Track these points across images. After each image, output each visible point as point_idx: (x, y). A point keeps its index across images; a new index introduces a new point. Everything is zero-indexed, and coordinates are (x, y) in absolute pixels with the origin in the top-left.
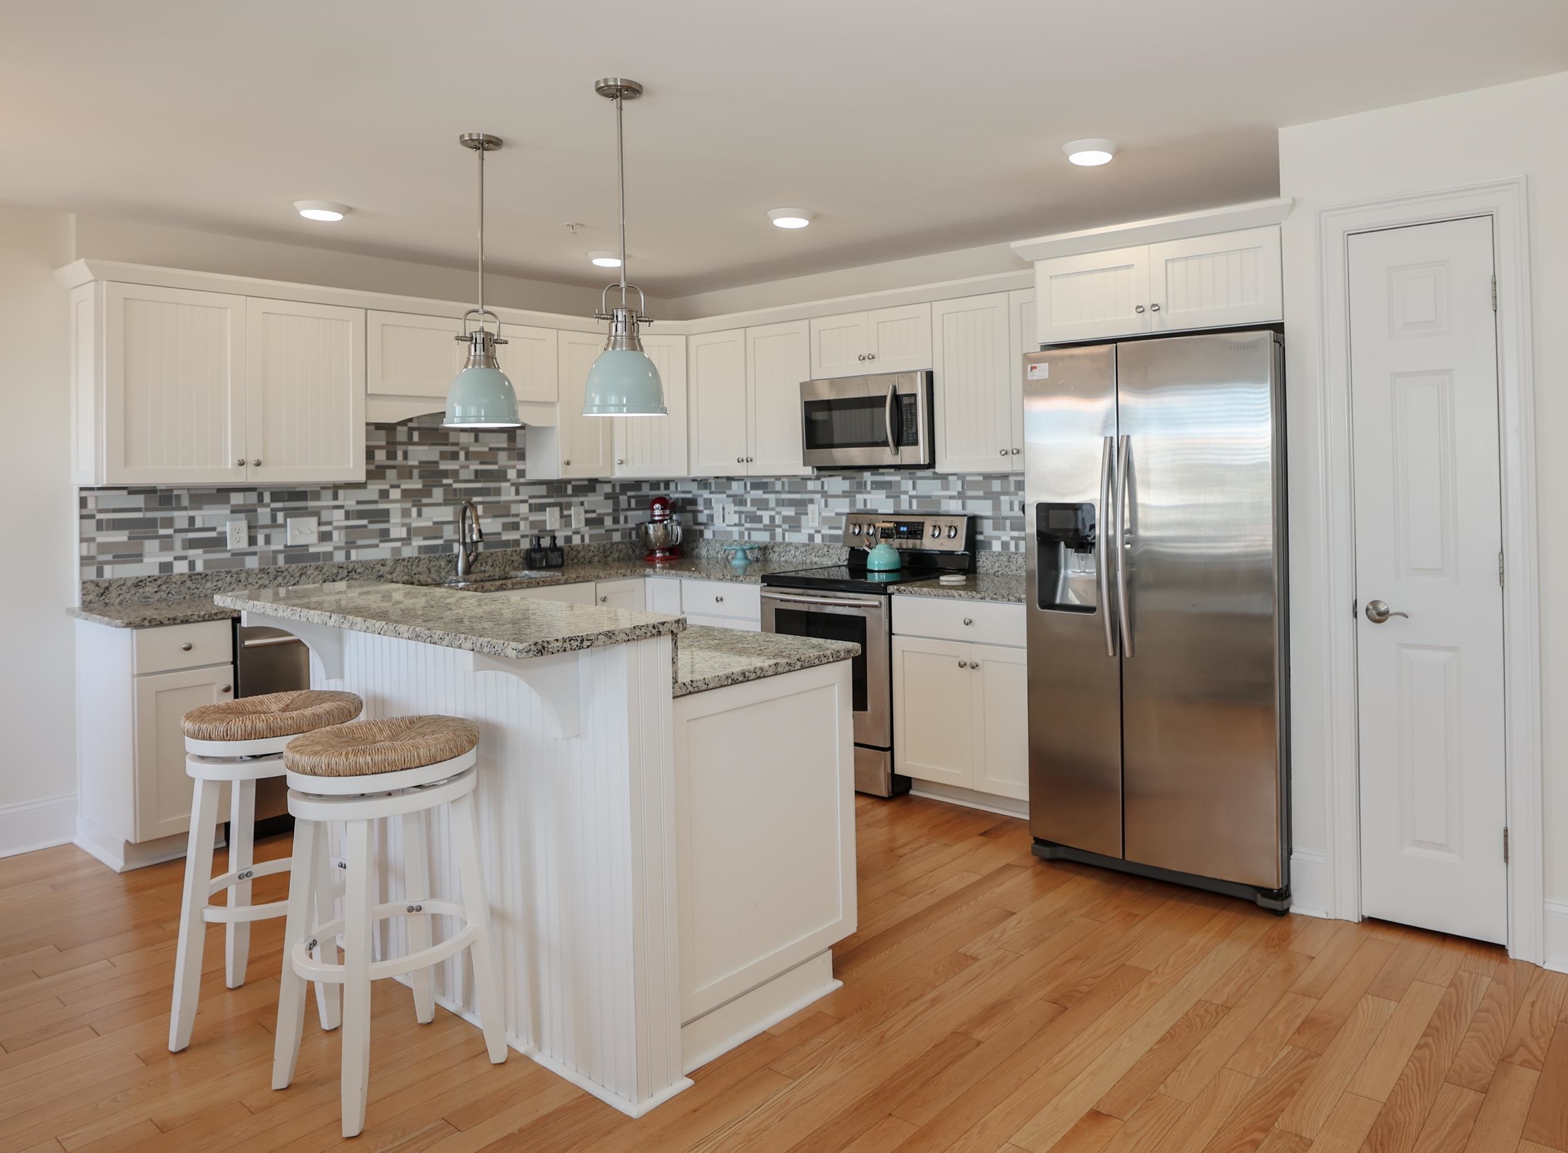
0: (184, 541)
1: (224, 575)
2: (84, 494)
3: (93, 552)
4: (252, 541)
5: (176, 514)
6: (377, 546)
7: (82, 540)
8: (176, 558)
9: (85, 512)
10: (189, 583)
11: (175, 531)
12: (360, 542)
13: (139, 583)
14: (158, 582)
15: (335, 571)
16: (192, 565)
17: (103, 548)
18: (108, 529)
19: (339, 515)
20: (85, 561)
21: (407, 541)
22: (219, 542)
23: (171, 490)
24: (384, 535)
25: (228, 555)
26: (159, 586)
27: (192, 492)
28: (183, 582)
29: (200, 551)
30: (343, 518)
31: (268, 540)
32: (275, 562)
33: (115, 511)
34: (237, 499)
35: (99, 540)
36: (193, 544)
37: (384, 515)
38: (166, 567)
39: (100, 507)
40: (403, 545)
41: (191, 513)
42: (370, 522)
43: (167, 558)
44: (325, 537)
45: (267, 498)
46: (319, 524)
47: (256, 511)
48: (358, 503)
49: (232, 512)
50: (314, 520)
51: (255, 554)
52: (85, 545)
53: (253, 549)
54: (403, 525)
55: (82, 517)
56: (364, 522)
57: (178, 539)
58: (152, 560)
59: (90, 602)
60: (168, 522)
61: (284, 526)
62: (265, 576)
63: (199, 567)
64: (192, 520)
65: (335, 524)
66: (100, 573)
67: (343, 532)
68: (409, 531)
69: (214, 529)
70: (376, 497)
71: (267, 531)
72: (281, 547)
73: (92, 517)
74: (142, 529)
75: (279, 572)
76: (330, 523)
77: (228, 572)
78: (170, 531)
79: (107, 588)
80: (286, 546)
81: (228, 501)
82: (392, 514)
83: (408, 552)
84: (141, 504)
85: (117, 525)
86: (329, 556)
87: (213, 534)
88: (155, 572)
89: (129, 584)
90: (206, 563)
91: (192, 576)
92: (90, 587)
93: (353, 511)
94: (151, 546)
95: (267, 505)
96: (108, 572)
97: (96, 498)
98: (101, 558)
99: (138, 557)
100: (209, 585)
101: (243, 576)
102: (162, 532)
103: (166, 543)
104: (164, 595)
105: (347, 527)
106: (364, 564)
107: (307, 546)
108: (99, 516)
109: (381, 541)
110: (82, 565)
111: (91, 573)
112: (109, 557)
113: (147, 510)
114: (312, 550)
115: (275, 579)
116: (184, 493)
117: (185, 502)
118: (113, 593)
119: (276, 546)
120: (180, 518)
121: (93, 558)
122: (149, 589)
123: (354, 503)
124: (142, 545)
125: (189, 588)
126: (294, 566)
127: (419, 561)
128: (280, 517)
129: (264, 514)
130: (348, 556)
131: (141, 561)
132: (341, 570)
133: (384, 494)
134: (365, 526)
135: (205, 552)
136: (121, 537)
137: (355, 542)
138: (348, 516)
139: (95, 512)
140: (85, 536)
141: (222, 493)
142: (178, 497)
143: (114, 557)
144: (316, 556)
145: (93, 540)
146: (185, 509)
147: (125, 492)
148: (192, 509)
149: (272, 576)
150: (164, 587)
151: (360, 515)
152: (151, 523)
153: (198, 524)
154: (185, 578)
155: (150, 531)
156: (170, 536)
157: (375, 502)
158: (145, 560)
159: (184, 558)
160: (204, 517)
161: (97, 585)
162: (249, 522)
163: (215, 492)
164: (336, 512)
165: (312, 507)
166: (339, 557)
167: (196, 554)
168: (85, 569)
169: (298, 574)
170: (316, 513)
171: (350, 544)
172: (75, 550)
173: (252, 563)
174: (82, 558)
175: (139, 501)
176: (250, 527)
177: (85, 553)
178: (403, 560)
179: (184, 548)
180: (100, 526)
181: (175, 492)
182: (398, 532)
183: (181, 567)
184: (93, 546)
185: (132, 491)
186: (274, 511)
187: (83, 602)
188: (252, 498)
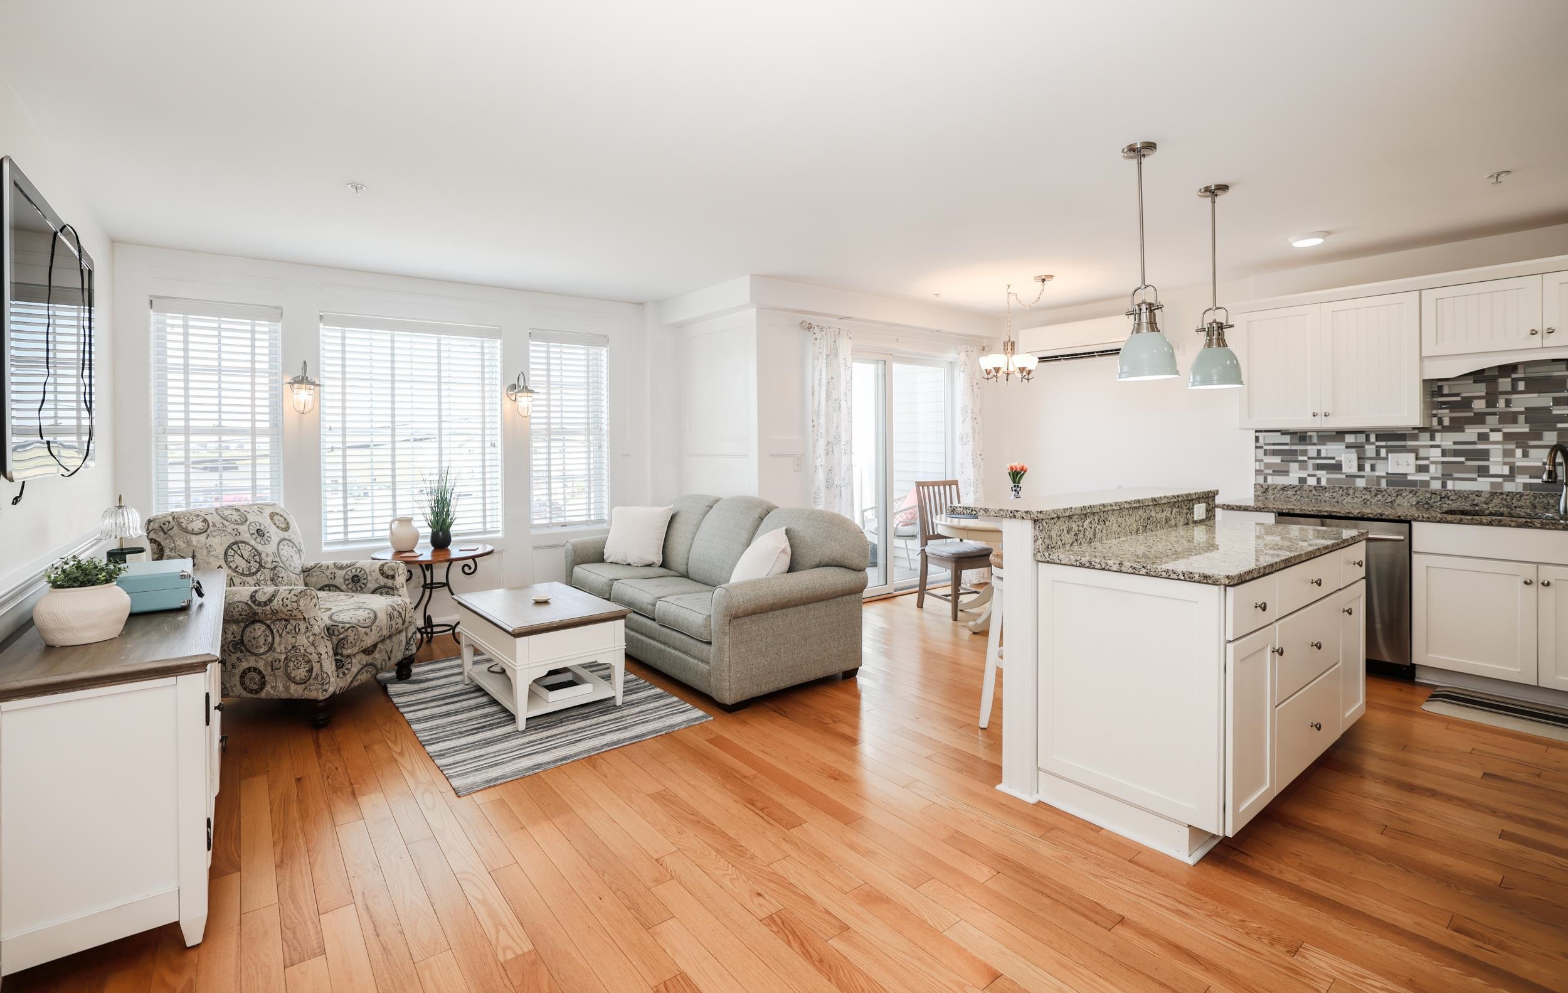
0: (1314, 465)
1: (1337, 489)
2: (1257, 434)
3: (1262, 468)
4: (1361, 468)
5: (1309, 447)
6: (1475, 479)
7: (1256, 460)
8: (1309, 475)
9: (1258, 445)
10: (1314, 492)
11: (1309, 458)
12: (1456, 475)
13: (1284, 489)
14: (1296, 489)
15: (1428, 495)
16: (1319, 480)
17: (1267, 466)
18: (1270, 455)
19: (1435, 454)
20: (1258, 472)
21: (1511, 477)
22: (1338, 467)
23: (1306, 432)
24: (1483, 471)
25: (1344, 476)
26: (1296, 491)
27: (1320, 434)
28: (1311, 491)
29: (1324, 472)
30: (1440, 455)
31: (1373, 468)
32: (1379, 484)
33: (1274, 444)
34: (1350, 439)
35: (1265, 461)
36: (1319, 467)
37: (1485, 455)
38: (1302, 480)
39: (1266, 442)
40: (1505, 481)
41: (1319, 447)
42: (1467, 460)
43: (1304, 474)
44: (1422, 469)
45: (1373, 438)
46: (1417, 459)
47: (1363, 447)
48: (1455, 443)
49: (1347, 447)
50: (1413, 456)
51: (1363, 477)
52: (1258, 463)
53: (1361, 473)
54: (1505, 464)
55: (1256, 447)
56: (1462, 459)
57: (1311, 463)
58: (1294, 475)
59: (1258, 496)
60: (1304, 453)
61: (1386, 459)
62: (1368, 493)
63: (1324, 483)
64: (1319, 451)
65: (1431, 459)
66: (1265, 480)
67: (1440, 466)
68: (1512, 469)
69: (1333, 458)
70: (1475, 439)
71: (1373, 462)
72: (1384, 474)
73: (1262, 447)
74: (1289, 455)
75: (1379, 491)
76: (1427, 459)
77: (1340, 488)
78: (1305, 458)
79: (1267, 489)
80: (1387, 473)
81: (1343, 440)
82: (1492, 453)
83: (1509, 487)
84: (1289, 441)
85: (1275, 453)
86: (1426, 484)
87: (1333, 462)
88: (1296, 483)
89: (1279, 488)
90: (1328, 480)
91: (1318, 487)
92: (1259, 487)
93: (1450, 450)
94: (1294, 466)
95: (1373, 444)
96: (1270, 480)
97: (1264, 436)
98: (1266, 471)
99: (1286, 473)
100: (1327, 494)
101: (1351, 492)
102: (1300, 458)
103: (1303, 465)
104: (1299, 497)
105: (1443, 463)
106: (1456, 493)
107: (1406, 474)
108: (1265, 447)
109: (1479, 476)
110: (1256, 474)
111: (1261, 480)
112: (1270, 471)
113: (1292, 444)
114: (1409, 478)
115: (1376, 496)
116: (1314, 434)
117: (1315, 440)
118: (1270, 492)
119: (1380, 472)
120: (1312, 450)
121: (1262, 471)
122: (1291, 493)
123: (1452, 443)
124: (1288, 466)
125: (1314, 495)
126: (1391, 488)
127: (1521, 496)
128: (1383, 452)
129: (1370, 450)
130: (1444, 485)
131: (1288, 475)
132: (1434, 496)
133: (1483, 437)
134: (1462, 463)
135: (1327, 473)
136: (1277, 460)
137: (1452, 475)
138: (1444, 453)
139: (1262, 445)
140: (1258, 458)
141: (1339, 435)
142: (1310, 437)
143: (1274, 471)
144: (1414, 483)
145: (1262, 461)
146: (1315, 444)
147: (1279, 434)
148: (1319, 445)
149: (1373, 494)
150: (1299, 492)
151: (1456, 453)
152: (1294, 453)
153: (1323, 454)
154: (1311, 488)
155: (1293, 458)
156: (1305, 461)
157: (1474, 443)
158: (1290, 475)
159: (1314, 475)
160: (1327, 450)
161: (1262, 487)
162: (1358, 455)
163: (1335, 433)
164: (1432, 450)
165: (1409, 446)
166: (1436, 485)
167: (1322, 474)
168: (1258, 477)
169: (1395, 495)
170: (1415, 450)
171: (1446, 477)
172: (1253, 466)
173: (1361, 483)
174: (1256, 471)
175: (1287, 439)
176: (1359, 458)
177: (1258, 468)
178: (1502, 494)
179: (1314, 470)
180: (1266, 453)
181: (1309, 434)
182: (1497, 466)
183: (1312, 482)
184: (1262, 464)
185: (1284, 433)
186: (1378, 448)
187: (1255, 495)
188: (1362, 438)
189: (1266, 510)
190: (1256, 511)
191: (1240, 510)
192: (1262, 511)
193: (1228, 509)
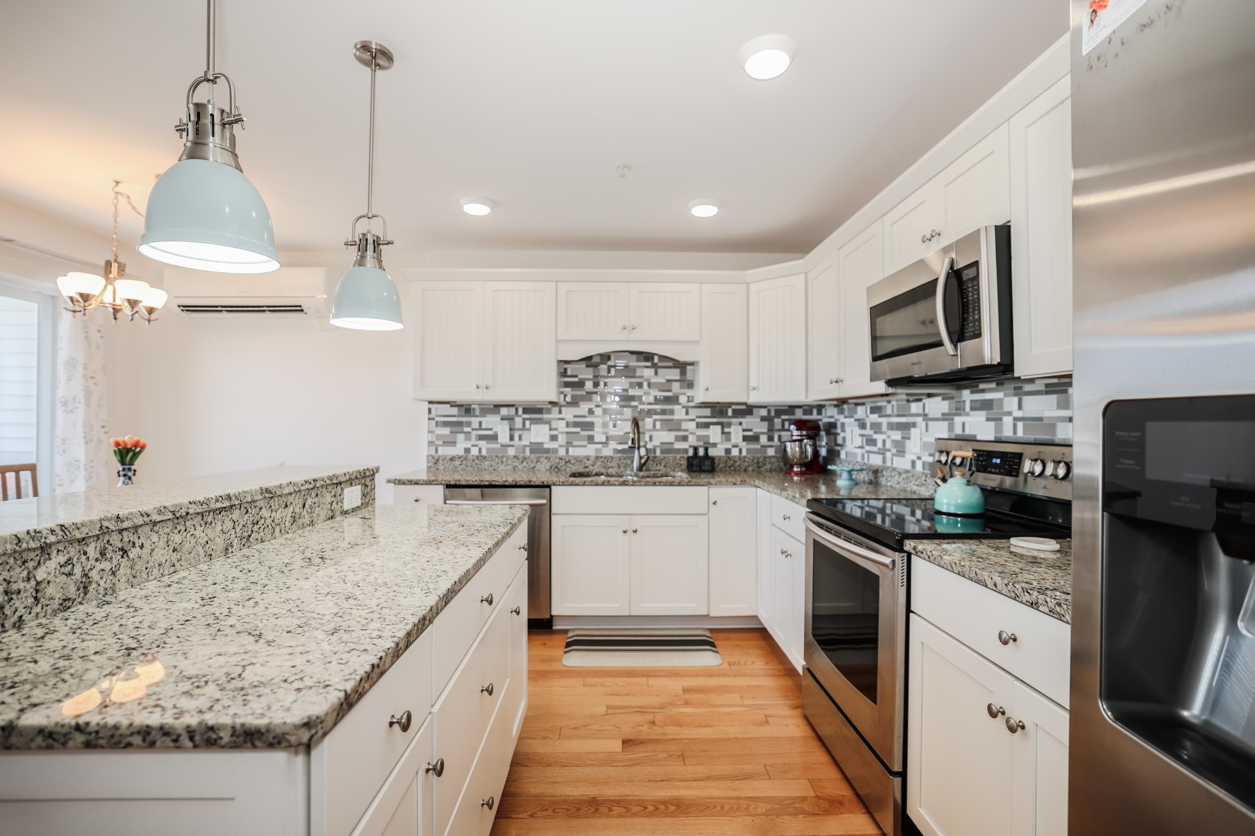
0: (476, 435)
1: (494, 458)
2: (431, 406)
3: (434, 439)
4: (512, 438)
5: (473, 419)
6: (585, 446)
7: (429, 432)
8: (472, 446)
9: (431, 416)
10: (476, 461)
11: (473, 429)
12: (575, 443)
13: (452, 459)
14: (462, 459)
15: (557, 461)
16: (480, 450)
17: (439, 437)
18: (440, 426)
19: (562, 424)
20: (430, 443)
21: (605, 444)
22: (494, 438)
23: (470, 405)
24: (591, 439)
25: (498, 446)
26: (462, 462)
27: (481, 406)
28: (474, 460)
29: (484, 442)
30: (565, 426)
31: (520, 438)
32: (524, 452)
33: (444, 416)
34: (504, 411)
35: (436, 432)
36: (481, 438)
37: (590, 426)
38: (467, 451)
39: (438, 414)
40: (603, 447)
41: (480, 419)
42: (582, 430)
43: (468, 445)
44: (554, 438)
45: (520, 411)
46: (550, 429)
47: (513, 419)
48: (575, 416)
49: (502, 419)
50: (547, 426)
51: (513, 446)
52: (430, 434)
53: (512, 443)
54: (604, 433)
55: (429, 419)
56: (578, 430)
57: (474, 434)
58: (462, 444)
59: (430, 467)
60: (469, 424)
61: (529, 429)
62: (517, 461)
63: (484, 453)
64: (480, 423)
65: (560, 430)
66: (436, 451)
67: (565, 435)
68: (607, 438)
69: (491, 429)
70: (586, 413)
71: (520, 432)
72: (528, 443)
73: (433, 419)
74: (457, 426)
75: (525, 458)
76: (556, 429)
77: (497, 456)
78: (469, 429)
79: (438, 460)
80: (530, 443)
81: (499, 413)
82: (596, 425)
83: (607, 452)
84: (456, 413)
85: (446, 424)
86: (555, 451)
87: (490, 433)
88: (462, 453)
89: (448, 458)
90: (488, 450)
91: (481, 458)
92: (431, 459)
93: (571, 422)
94: (460, 437)
95: (521, 416)
96: (440, 451)
97: (436, 409)
98: (437, 443)
99: (453, 443)
100: (486, 463)
101: (505, 459)
102: (466, 429)
103: (468, 436)
104: (464, 467)
105: (567, 433)
106: (576, 458)
107: (542, 443)
108: (437, 419)
109: (589, 443)
110: (429, 446)
111: (432, 451)
112: (441, 442)
113: (459, 416)
114: (546, 446)
115: (522, 463)
116: (477, 407)
117: (477, 413)
118: (441, 462)
119: (525, 442)
120: (475, 421)
121: (433, 442)
122: (457, 463)
123: (572, 417)
124: (456, 436)
125: (476, 464)
126: (533, 455)
127: (612, 459)
128: (528, 423)
129: (518, 422)
130: (567, 452)
131: (455, 446)
132: (561, 461)
133: (591, 412)
134: (578, 433)
135: (487, 443)
136: (446, 431)
137: (571, 443)
138: (568, 425)
139: (434, 416)
140: (430, 430)
141: (497, 407)
142: (474, 409)
143: (444, 442)
144: (548, 451)
145: (433, 432)
146: (477, 416)
147: (448, 406)
148: (480, 417)
149: (520, 461)
150: (464, 462)
151: (576, 424)
152: (460, 424)
153: (484, 426)
154: (475, 458)
155: (459, 429)
156: (469, 433)
157: (585, 417)
158: (457, 445)
159: (476, 446)
160: (487, 422)
161: (433, 458)
162: (510, 426)
163: (493, 406)
164: (560, 422)
165: (546, 419)
166: (562, 452)
167: (483, 444)
168: (431, 448)
169: (535, 461)
170: (548, 422)
171: (569, 444)
172: (425, 437)
173: (511, 452)
174: (429, 442)
175: (455, 411)
176: (511, 429)
177: (430, 440)
178: (601, 457)
179: (476, 440)
180: (437, 424)
181: (473, 407)
182: (599, 437)
183: (474, 452)
184: (434, 435)
185: (453, 404)
186: (524, 420)
187: (428, 467)
188: (512, 411)
189: (435, 483)
190: (426, 484)
191: (411, 484)
192: (431, 484)
193: (399, 484)
